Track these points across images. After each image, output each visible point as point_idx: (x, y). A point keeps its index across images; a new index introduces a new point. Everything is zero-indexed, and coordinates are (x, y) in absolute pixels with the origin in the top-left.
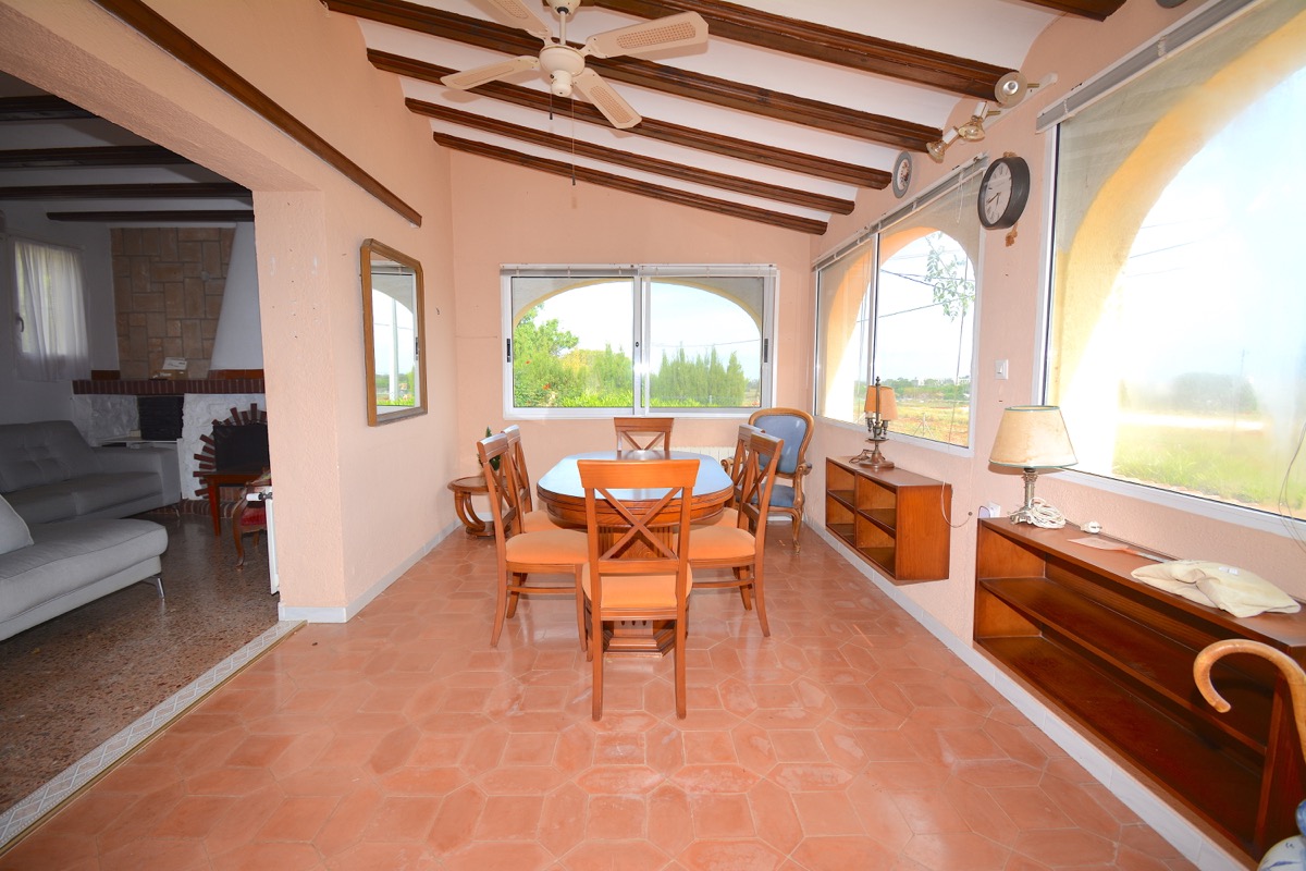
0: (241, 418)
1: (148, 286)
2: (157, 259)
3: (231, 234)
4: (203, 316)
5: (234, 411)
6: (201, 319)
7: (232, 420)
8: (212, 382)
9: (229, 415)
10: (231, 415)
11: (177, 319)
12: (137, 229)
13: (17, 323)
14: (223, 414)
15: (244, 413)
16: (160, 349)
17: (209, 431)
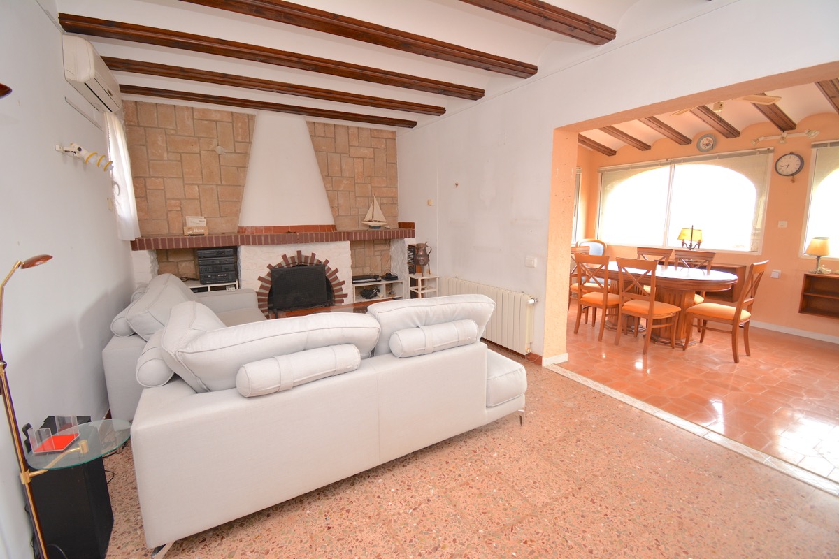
0: (290, 262)
1: (165, 155)
2: (173, 132)
3: (251, 118)
4: (219, 183)
5: (284, 257)
6: (217, 185)
7: (284, 264)
8: (266, 237)
9: (280, 260)
10: (282, 260)
11: (193, 184)
12: (151, 104)
13: (113, 187)
14: (276, 260)
15: (293, 258)
16: (179, 209)
17: (265, 272)
